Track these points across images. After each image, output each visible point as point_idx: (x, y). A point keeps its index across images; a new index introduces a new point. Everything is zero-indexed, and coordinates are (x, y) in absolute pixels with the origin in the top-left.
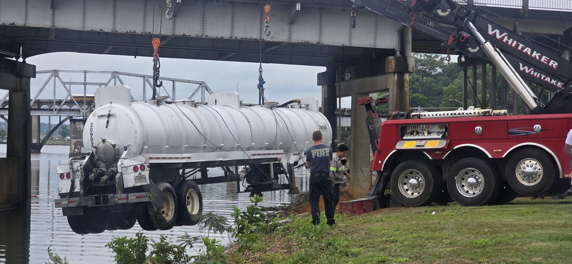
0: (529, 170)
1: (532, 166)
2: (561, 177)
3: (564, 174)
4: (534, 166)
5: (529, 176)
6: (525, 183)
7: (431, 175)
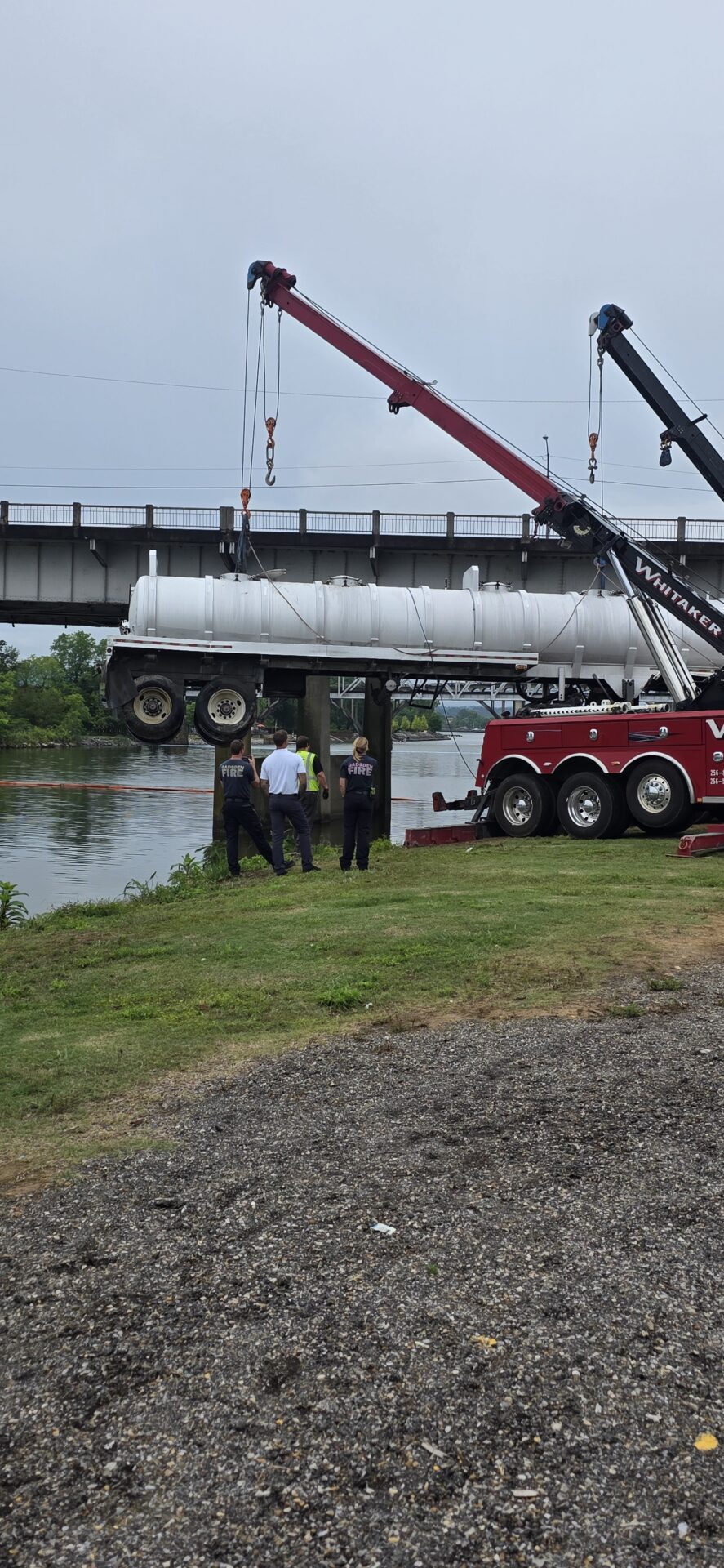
0: (653, 790)
1: (657, 785)
2: (692, 801)
3: (696, 799)
4: (660, 785)
5: (652, 798)
6: (650, 810)
7: (539, 794)
